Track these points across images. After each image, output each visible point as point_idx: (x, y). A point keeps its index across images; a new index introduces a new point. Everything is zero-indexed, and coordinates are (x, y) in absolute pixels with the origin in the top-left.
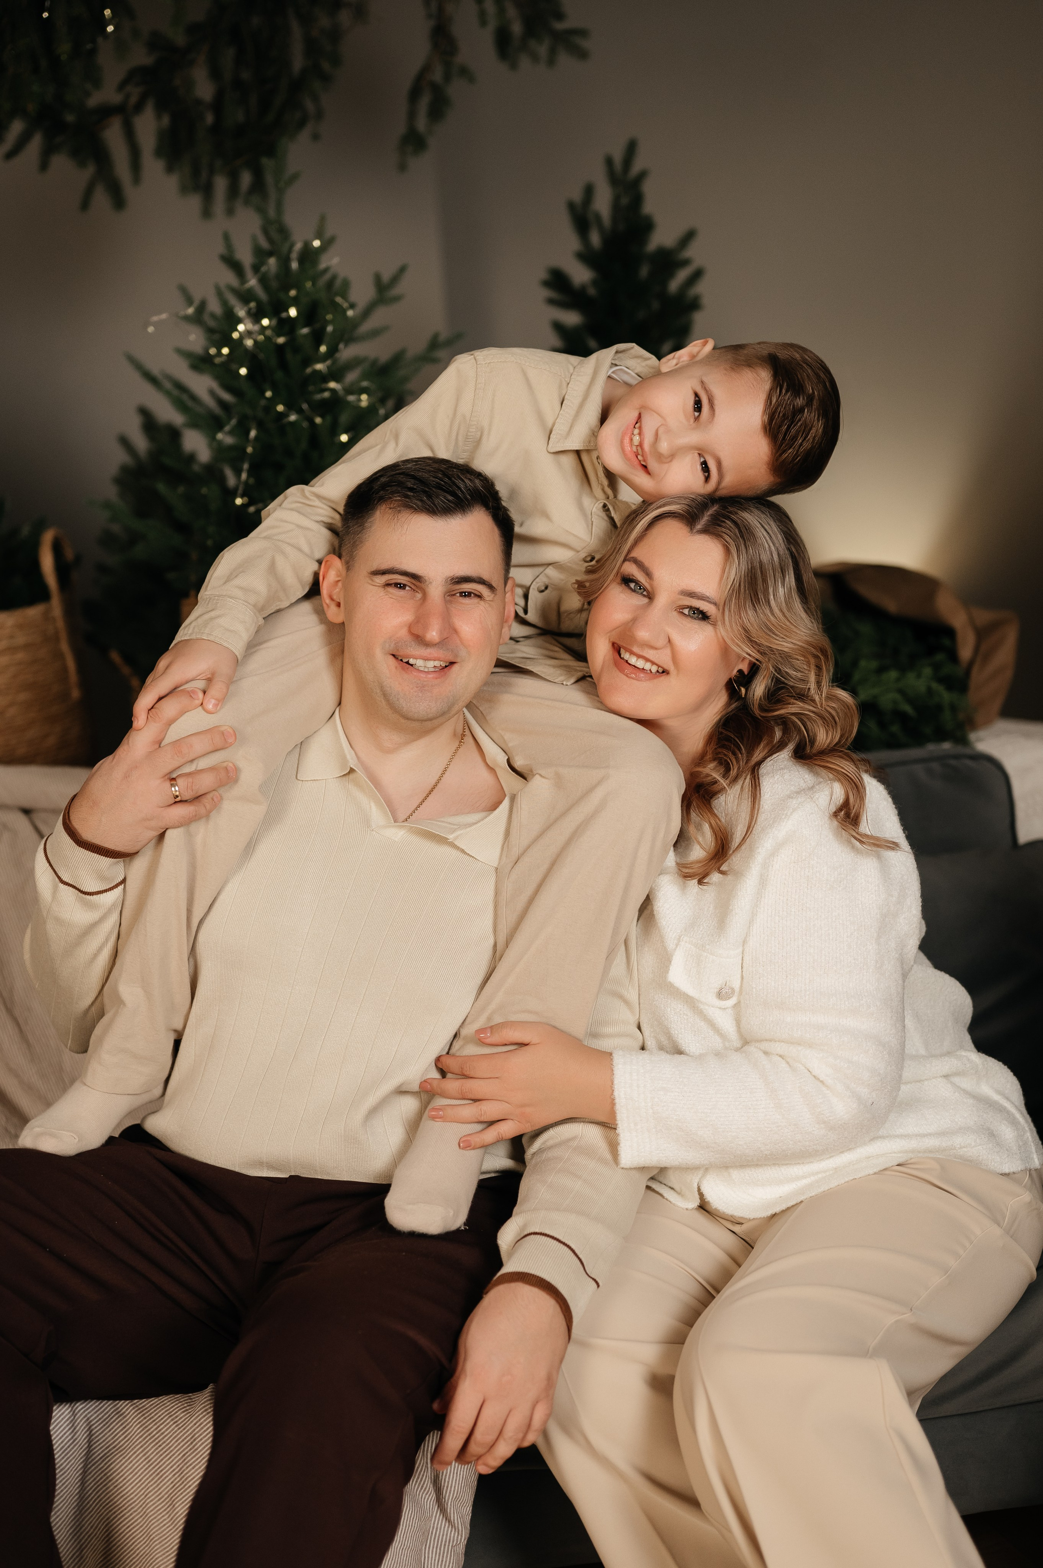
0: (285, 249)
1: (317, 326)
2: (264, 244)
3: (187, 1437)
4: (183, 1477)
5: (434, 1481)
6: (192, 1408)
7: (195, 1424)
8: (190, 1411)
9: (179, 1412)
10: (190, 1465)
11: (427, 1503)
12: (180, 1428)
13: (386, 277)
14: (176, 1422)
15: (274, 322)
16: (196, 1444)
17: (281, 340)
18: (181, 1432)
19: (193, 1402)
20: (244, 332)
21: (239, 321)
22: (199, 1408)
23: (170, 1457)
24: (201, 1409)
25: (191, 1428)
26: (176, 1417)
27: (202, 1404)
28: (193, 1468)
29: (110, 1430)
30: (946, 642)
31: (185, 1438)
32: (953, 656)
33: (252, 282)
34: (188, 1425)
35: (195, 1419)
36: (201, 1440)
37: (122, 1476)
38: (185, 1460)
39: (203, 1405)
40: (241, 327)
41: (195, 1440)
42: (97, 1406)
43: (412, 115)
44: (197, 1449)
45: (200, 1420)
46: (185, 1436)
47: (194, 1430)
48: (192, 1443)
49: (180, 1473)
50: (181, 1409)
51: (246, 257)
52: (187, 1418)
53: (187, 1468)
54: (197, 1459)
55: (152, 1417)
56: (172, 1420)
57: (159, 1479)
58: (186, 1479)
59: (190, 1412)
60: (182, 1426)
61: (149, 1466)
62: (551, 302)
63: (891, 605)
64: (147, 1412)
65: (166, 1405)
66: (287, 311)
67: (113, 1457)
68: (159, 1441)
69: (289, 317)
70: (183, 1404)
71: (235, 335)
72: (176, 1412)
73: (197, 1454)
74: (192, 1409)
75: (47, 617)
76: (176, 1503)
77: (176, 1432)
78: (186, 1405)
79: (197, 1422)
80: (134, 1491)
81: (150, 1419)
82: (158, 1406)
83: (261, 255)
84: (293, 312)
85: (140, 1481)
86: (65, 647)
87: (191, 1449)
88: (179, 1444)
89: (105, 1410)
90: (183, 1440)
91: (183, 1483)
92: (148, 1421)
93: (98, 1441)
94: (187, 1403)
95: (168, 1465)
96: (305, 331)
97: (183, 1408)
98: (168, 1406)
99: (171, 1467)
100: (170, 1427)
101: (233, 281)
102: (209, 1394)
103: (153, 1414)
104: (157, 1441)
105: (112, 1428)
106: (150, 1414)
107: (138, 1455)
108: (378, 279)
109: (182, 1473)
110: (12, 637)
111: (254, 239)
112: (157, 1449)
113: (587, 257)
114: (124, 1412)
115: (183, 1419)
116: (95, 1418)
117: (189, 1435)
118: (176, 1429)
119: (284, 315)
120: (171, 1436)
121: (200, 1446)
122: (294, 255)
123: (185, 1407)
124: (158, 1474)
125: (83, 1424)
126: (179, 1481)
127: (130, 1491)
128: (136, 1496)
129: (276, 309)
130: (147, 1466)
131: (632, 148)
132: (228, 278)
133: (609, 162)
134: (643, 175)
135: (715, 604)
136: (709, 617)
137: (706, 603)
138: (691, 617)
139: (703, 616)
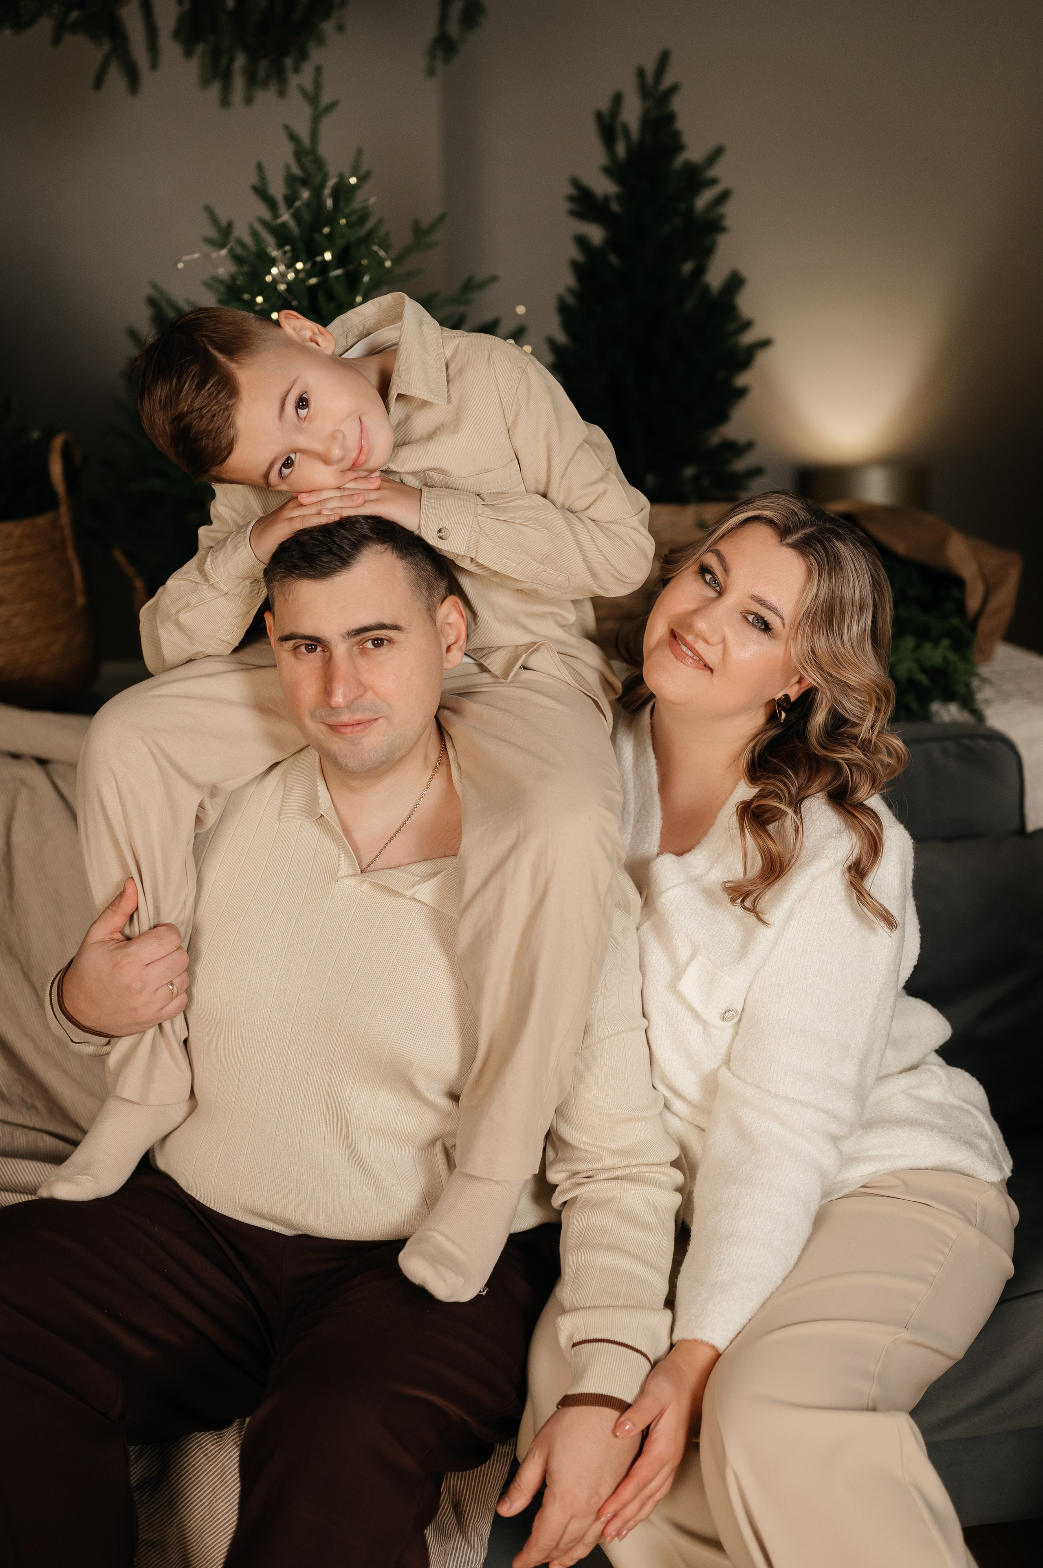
0: (317, 180)
1: (351, 267)
2: (296, 170)
3: (217, 1470)
4: (213, 1510)
5: (455, 1505)
6: (222, 1440)
7: (225, 1457)
8: (220, 1443)
9: (209, 1445)
10: (220, 1498)
11: (449, 1528)
12: (210, 1461)
13: (425, 222)
14: (207, 1454)
15: (308, 265)
16: (226, 1477)
17: (313, 281)
18: (211, 1465)
20: (277, 274)
21: (273, 262)
22: (229, 1441)
24: (230, 1442)
25: (221, 1461)
27: (231, 1437)
28: (223, 1501)
30: (955, 593)
31: (215, 1472)
33: (286, 217)
34: (218, 1458)
35: (224, 1452)
36: (231, 1473)
38: (214, 1493)
39: (233, 1438)
40: (274, 271)
41: (224, 1473)
43: (443, 19)
44: (226, 1482)
45: (229, 1453)
46: (215, 1469)
47: (224, 1463)
48: (222, 1476)
49: (209, 1506)
50: (211, 1442)
51: (278, 189)
52: (217, 1451)
53: (217, 1501)
54: (227, 1492)
56: (203, 1452)
58: (215, 1512)
59: (220, 1445)
62: (573, 213)
63: (901, 547)
66: (322, 255)
69: (324, 260)
71: (268, 279)
73: (226, 1487)
74: (222, 1442)
76: (205, 1535)
77: (206, 1465)
78: (216, 1437)
79: (227, 1455)
83: (291, 181)
84: (328, 256)
87: (220, 1483)
90: (213, 1474)
91: (212, 1515)
96: (338, 272)
101: (267, 215)
108: (415, 224)
109: (211, 1506)
111: (287, 167)
113: (613, 171)
117: (219, 1469)
118: (206, 1462)
119: (319, 259)
121: (230, 1479)
122: (328, 190)
123: (215, 1439)
126: (208, 1514)
129: (311, 252)
131: (664, 59)
132: (262, 210)
133: (641, 73)
134: (674, 89)
135: (782, 618)
136: (771, 629)
137: (773, 615)
138: (753, 624)
139: (766, 627)
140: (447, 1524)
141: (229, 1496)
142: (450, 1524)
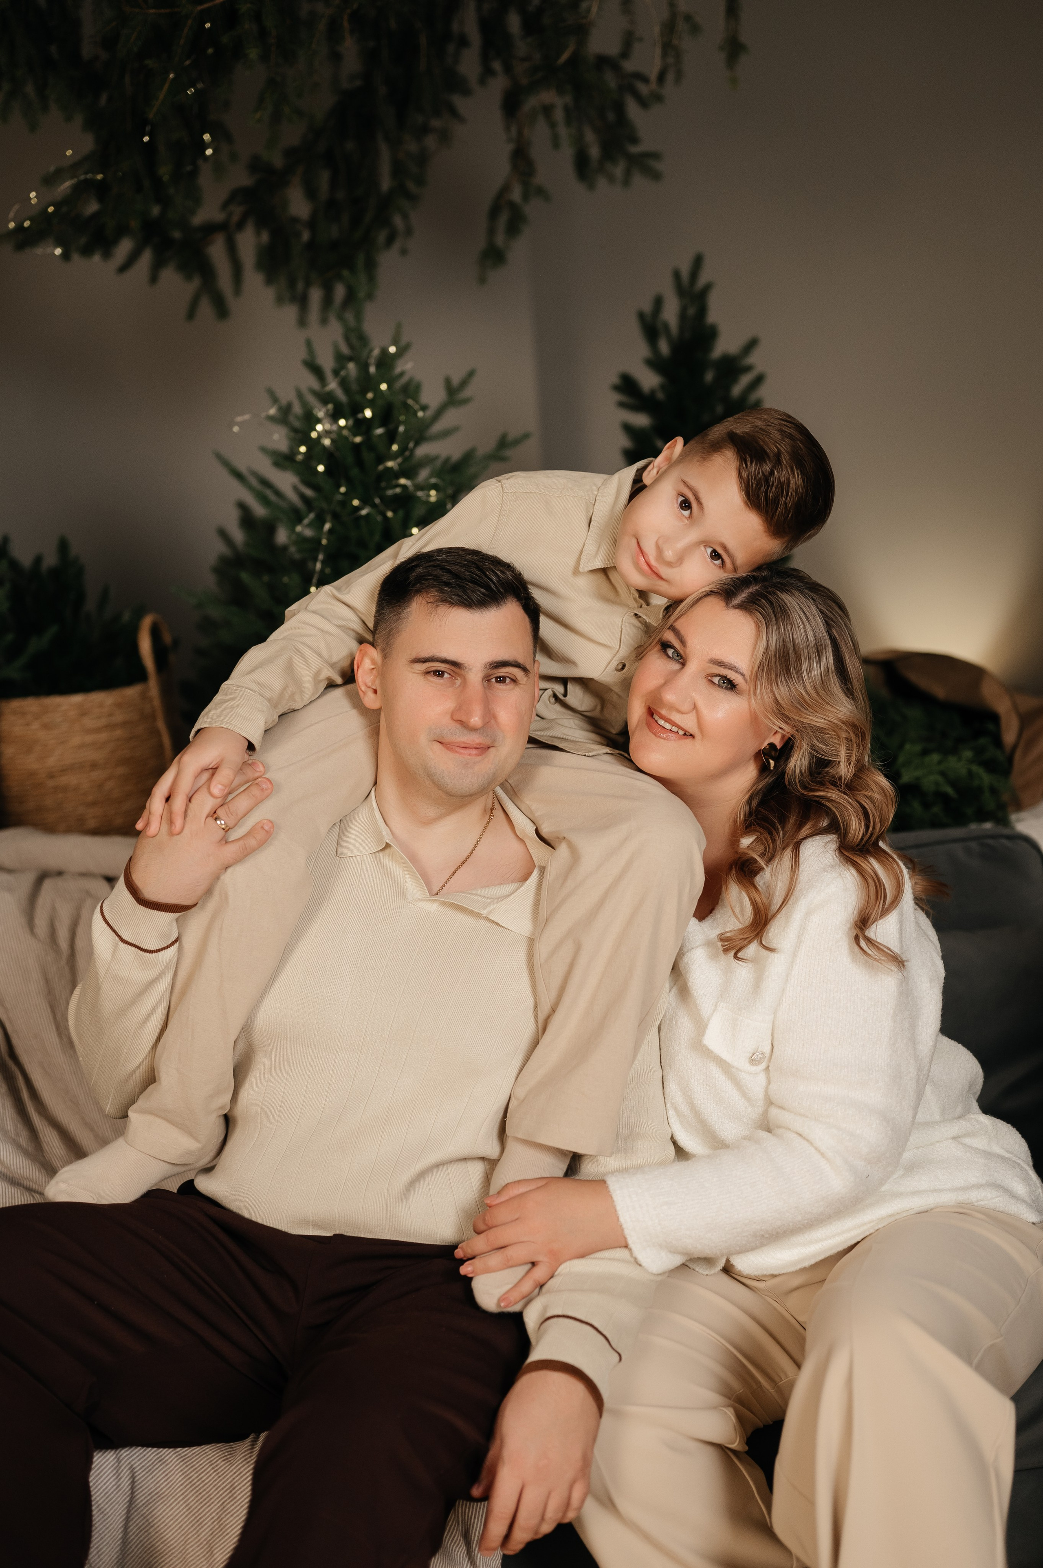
0: (364, 354)
1: (391, 426)
2: (345, 350)
3: (226, 1485)
4: (222, 1524)
5: (465, 1534)
6: (233, 1456)
7: (235, 1473)
8: (230, 1459)
9: (220, 1461)
10: (229, 1513)
11: (457, 1555)
12: (219, 1477)
13: (456, 381)
14: (217, 1470)
15: (351, 422)
16: (235, 1492)
17: (358, 439)
18: (221, 1480)
19: (234, 1450)
20: (322, 431)
21: (318, 421)
22: (240, 1457)
23: (210, 1505)
24: (241, 1459)
25: (230, 1477)
26: (217, 1466)
27: (242, 1454)
28: (232, 1516)
29: (152, 1478)
30: (991, 727)
31: (225, 1487)
32: (998, 741)
33: (332, 385)
34: (228, 1474)
35: (235, 1468)
36: (240, 1488)
37: (163, 1522)
38: (224, 1508)
40: (319, 427)
41: (234, 1488)
42: (141, 1454)
43: (491, 231)
44: (235, 1498)
45: (239, 1469)
46: (224, 1485)
47: (234, 1479)
48: (231, 1492)
49: (219, 1520)
50: (221, 1458)
51: (327, 362)
52: (227, 1467)
53: (226, 1515)
54: (236, 1507)
55: (194, 1466)
56: (213, 1468)
57: (198, 1526)
58: (224, 1527)
59: (230, 1461)
60: (222, 1475)
61: (189, 1513)
62: (621, 403)
63: (940, 692)
64: (189, 1461)
65: (207, 1454)
66: (363, 412)
67: (155, 1504)
68: (200, 1489)
69: (365, 418)
70: (224, 1453)
71: (314, 435)
72: (217, 1461)
73: (236, 1502)
74: (233, 1458)
75: (144, 696)
76: (215, 1550)
77: (216, 1480)
78: (227, 1454)
79: (237, 1471)
80: (175, 1538)
81: (192, 1467)
82: (200, 1455)
83: (341, 360)
84: (368, 413)
85: (180, 1527)
86: (161, 725)
87: (230, 1498)
88: (218, 1492)
89: (148, 1458)
90: (223, 1489)
91: (221, 1530)
92: (190, 1469)
93: (141, 1487)
94: (228, 1452)
95: (207, 1512)
96: (379, 431)
97: (224, 1457)
98: (210, 1454)
99: (210, 1515)
100: (211, 1475)
101: (315, 384)
102: (249, 1444)
103: (195, 1463)
104: (197, 1489)
105: (155, 1476)
106: (192, 1463)
107: (179, 1502)
108: (448, 382)
109: (221, 1521)
110: (110, 715)
111: (336, 346)
112: (197, 1496)
113: (655, 363)
114: (167, 1460)
115: (224, 1467)
116: (139, 1465)
117: (228, 1484)
118: (216, 1477)
119: (360, 416)
120: (211, 1484)
121: (239, 1494)
122: (372, 361)
123: (226, 1456)
124: (198, 1521)
125: (127, 1470)
126: (217, 1529)
127: (170, 1537)
128: (176, 1541)
129: (353, 410)
130: (187, 1513)
131: (698, 262)
132: (310, 381)
133: (677, 275)
134: (708, 288)
135: (742, 675)
136: (736, 685)
137: (734, 673)
138: (719, 685)
139: (730, 685)
140: (455, 1551)
141: (238, 1511)
142: (458, 1551)
